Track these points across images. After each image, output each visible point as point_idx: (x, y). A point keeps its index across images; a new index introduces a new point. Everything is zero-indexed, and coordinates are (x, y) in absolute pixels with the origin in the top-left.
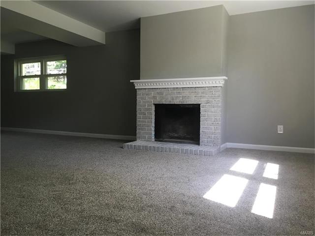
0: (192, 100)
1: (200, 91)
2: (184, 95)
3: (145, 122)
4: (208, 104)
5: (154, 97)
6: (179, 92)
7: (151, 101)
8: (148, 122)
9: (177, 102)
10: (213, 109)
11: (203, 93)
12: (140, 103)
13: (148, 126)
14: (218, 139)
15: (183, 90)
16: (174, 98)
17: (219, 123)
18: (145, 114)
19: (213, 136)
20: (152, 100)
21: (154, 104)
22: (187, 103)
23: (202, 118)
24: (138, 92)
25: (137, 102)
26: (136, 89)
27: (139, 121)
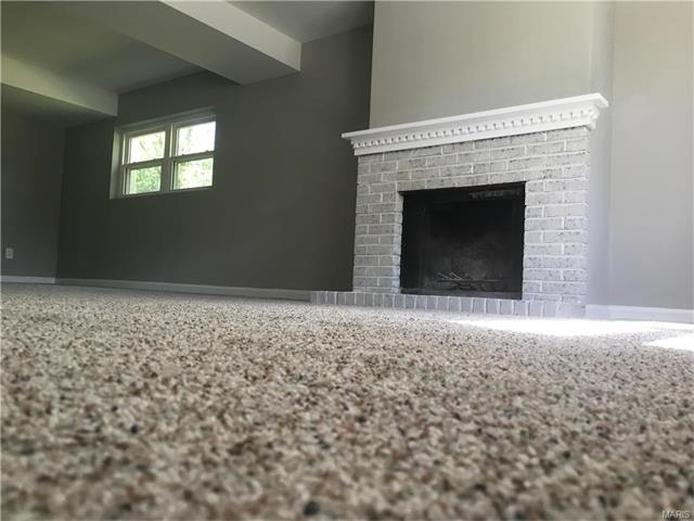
0: (501, 174)
1: (525, 144)
2: (479, 160)
3: (375, 241)
4: (548, 180)
5: (402, 175)
6: (466, 155)
7: (394, 185)
8: (384, 241)
9: (459, 181)
10: (562, 194)
11: (534, 150)
12: (366, 191)
13: (384, 252)
14: (576, 279)
15: (476, 148)
16: (454, 172)
17: (582, 231)
18: (377, 222)
19: (562, 270)
20: (396, 183)
21: (400, 192)
22: (489, 183)
23: (529, 222)
24: (362, 164)
25: (359, 190)
26: (357, 157)
27: (362, 241)
